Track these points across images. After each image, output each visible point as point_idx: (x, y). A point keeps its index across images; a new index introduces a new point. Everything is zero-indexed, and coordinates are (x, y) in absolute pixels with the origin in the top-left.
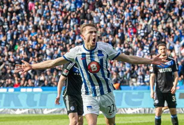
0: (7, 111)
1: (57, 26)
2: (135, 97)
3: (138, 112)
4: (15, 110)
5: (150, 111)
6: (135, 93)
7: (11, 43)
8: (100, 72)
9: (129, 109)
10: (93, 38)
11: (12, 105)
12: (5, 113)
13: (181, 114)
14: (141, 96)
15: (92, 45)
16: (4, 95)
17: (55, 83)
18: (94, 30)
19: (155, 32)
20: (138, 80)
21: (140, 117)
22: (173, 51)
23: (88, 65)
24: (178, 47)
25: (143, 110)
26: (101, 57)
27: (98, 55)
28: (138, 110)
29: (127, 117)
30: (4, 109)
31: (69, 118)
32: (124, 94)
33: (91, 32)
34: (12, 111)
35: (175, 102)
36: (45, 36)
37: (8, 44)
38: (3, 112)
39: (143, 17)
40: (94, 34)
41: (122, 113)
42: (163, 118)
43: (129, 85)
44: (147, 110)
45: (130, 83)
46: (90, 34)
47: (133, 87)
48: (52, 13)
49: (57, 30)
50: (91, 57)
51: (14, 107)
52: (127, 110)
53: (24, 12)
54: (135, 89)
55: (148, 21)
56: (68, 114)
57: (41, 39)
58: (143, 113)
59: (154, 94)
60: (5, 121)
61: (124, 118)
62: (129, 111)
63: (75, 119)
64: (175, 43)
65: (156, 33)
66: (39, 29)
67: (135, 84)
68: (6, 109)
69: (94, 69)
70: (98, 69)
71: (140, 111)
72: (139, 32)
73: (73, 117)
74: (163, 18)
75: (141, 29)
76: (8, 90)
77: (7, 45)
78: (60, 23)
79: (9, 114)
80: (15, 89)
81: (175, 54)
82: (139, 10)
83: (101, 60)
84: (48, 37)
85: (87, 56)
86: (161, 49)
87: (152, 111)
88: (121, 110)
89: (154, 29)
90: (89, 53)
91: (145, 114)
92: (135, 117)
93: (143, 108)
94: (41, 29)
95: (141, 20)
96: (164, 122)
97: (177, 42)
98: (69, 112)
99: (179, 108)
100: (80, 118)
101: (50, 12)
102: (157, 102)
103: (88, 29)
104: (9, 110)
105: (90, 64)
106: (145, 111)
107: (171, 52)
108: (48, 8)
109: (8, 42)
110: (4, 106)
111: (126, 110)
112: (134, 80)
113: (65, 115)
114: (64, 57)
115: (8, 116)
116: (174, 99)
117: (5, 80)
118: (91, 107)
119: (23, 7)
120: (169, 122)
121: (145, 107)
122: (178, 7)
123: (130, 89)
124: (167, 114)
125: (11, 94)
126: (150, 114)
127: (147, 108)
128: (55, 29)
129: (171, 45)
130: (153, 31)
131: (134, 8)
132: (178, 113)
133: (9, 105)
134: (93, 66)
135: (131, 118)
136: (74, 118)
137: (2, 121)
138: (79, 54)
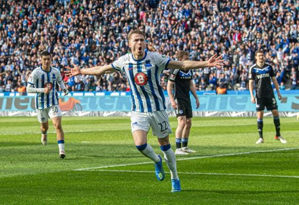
0: (119, 113)
1: (166, 34)
2: (239, 101)
3: (242, 115)
4: (127, 112)
5: (254, 115)
6: (239, 97)
7: (123, 49)
8: (148, 84)
9: (234, 112)
10: (139, 46)
11: (124, 108)
12: (117, 115)
13: (283, 117)
14: (245, 100)
15: (138, 54)
16: (116, 99)
17: (164, 88)
18: (140, 38)
19: (258, 39)
20: (242, 85)
21: (245, 120)
22: (276, 58)
23: (134, 75)
24: (280, 54)
25: (247, 113)
26: (148, 68)
27: (146, 66)
28: (242, 113)
29: (232, 120)
30: (117, 112)
31: (177, 121)
32: (229, 98)
33: (137, 40)
34: (124, 113)
35: (276, 103)
36: (155, 44)
37: (121, 51)
38: (116, 114)
39: (248, 26)
40: (139, 42)
41: (227, 116)
42: (265, 121)
43: (233, 89)
44: (251, 113)
45: (235, 88)
46: (135, 42)
47: (237, 92)
48: (161, 22)
49: (167, 38)
50: (138, 68)
51: (126, 110)
52: (232, 113)
53: (136, 21)
54: (239, 93)
55: (252, 29)
56: (177, 117)
57: (151, 46)
58: (247, 116)
59: (255, 100)
60: (118, 123)
61: (229, 121)
62: (234, 115)
63: (184, 121)
64: (277, 50)
65: (259, 41)
66: (150, 36)
67: (239, 89)
68: (119, 112)
69: (141, 81)
70: (145, 81)
71: (244, 114)
72: (243, 40)
73: (182, 119)
74: (266, 27)
75: (245, 37)
76: (120, 94)
77: (119, 52)
78: (169, 31)
79: (122, 116)
80: (127, 93)
81: (278, 60)
82: (244, 19)
83: (149, 72)
84: (158, 45)
85: (134, 66)
86: (260, 56)
87: (255, 114)
88: (226, 114)
89: (257, 37)
90: (136, 63)
91: (249, 117)
92: (240, 120)
93: (247, 111)
94: (152, 37)
95: (246, 28)
96: (267, 125)
97: (279, 49)
98: (178, 115)
99: (281, 112)
100: (188, 120)
101: (160, 21)
102: (258, 106)
103: (134, 36)
104: (121, 113)
105: (137, 75)
106: (249, 114)
107: (274, 58)
108: (158, 17)
109: (121, 49)
110: (117, 108)
111: (230, 113)
112: (238, 85)
113: (174, 118)
114: (112, 65)
115: (120, 118)
116: (274, 101)
117: (118, 84)
118: (136, 123)
119: (135, 15)
120: (272, 125)
121: (249, 110)
122: (281, 15)
123: (235, 93)
124: (270, 117)
125: (123, 97)
126: (254, 117)
127: (250, 111)
128: (165, 37)
129: (274, 53)
130: (257, 39)
131: (239, 16)
132: (280, 116)
133: (121, 108)
134: (140, 78)
135: (235, 121)
136: (182, 121)
137: (115, 123)
138: (127, 64)
